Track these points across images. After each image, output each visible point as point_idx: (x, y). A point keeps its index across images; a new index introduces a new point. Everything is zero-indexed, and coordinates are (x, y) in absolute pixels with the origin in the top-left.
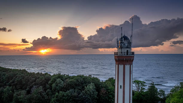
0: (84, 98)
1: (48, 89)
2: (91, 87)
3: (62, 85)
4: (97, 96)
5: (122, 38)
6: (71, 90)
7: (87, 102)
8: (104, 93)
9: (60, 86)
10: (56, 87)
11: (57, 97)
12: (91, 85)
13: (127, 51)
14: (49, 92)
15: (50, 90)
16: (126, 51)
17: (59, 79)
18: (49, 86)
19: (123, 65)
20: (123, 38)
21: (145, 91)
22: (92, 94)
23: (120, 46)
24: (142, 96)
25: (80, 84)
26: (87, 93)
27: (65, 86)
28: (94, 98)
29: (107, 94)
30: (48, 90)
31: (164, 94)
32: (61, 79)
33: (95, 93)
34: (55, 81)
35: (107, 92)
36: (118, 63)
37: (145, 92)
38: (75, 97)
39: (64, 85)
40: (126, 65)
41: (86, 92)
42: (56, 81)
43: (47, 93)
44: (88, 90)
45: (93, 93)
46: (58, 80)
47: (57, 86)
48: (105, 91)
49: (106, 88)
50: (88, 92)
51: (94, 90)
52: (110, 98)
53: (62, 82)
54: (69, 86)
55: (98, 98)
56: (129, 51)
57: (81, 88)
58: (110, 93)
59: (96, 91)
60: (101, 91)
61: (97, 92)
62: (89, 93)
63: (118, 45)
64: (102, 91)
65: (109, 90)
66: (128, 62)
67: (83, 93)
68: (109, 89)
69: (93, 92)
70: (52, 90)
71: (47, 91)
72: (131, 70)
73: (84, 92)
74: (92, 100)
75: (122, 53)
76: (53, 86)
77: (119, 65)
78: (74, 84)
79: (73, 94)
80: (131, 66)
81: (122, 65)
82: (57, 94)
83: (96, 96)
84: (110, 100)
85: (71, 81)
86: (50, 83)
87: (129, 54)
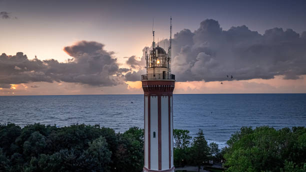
0: (88, 162)
1: (15, 151)
2: (100, 143)
3: (42, 143)
4: (112, 158)
5: (154, 50)
6: (62, 151)
7: (94, 170)
8: (123, 152)
9: (39, 146)
10: (32, 148)
11: (35, 164)
12: (100, 140)
13: (164, 72)
14: (17, 158)
15: (18, 154)
16: (161, 72)
17: (36, 132)
18: (17, 147)
19: (157, 97)
20: (157, 50)
21: (190, 146)
22: (102, 156)
23: (152, 64)
24: (185, 155)
25: (79, 140)
26: (92, 155)
27: (50, 145)
28: (105, 164)
29: (128, 153)
30: (15, 154)
31: (217, 150)
32: (41, 133)
33: (107, 153)
34: (29, 136)
35: (129, 151)
36: (148, 93)
37: (189, 148)
38: (71, 161)
39: (48, 144)
40: (162, 97)
41: (91, 153)
42: (31, 137)
43: (13, 160)
44: (95, 150)
45: (103, 154)
46: (34, 134)
47: (33, 145)
48: (126, 150)
49: (126, 144)
50: (95, 152)
51: (105, 149)
52: (133, 161)
53: (43, 138)
54: (57, 145)
55: (112, 162)
56: (166, 73)
57: (81, 146)
58: (133, 152)
59: (108, 150)
60: (118, 150)
61: (111, 152)
62: (98, 154)
63: (147, 62)
64: (120, 150)
65: (132, 148)
66: (165, 91)
67: (85, 154)
68: (132, 146)
69: (104, 152)
70: (24, 153)
71: (12, 156)
72: (171, 105)
73: (87, 152)
74: (102, 167)
75: (154, 76)
76: (24, 145)
77: (151, 97)
78: (67, 141)
79: (67, 157)
80: (171, 98)
81: (155, 96)
82: (34, 159)
83: (109, 159)
84: (134, 165)
85: (61, 136)
86: (19, 142)
87: (167, 77)
